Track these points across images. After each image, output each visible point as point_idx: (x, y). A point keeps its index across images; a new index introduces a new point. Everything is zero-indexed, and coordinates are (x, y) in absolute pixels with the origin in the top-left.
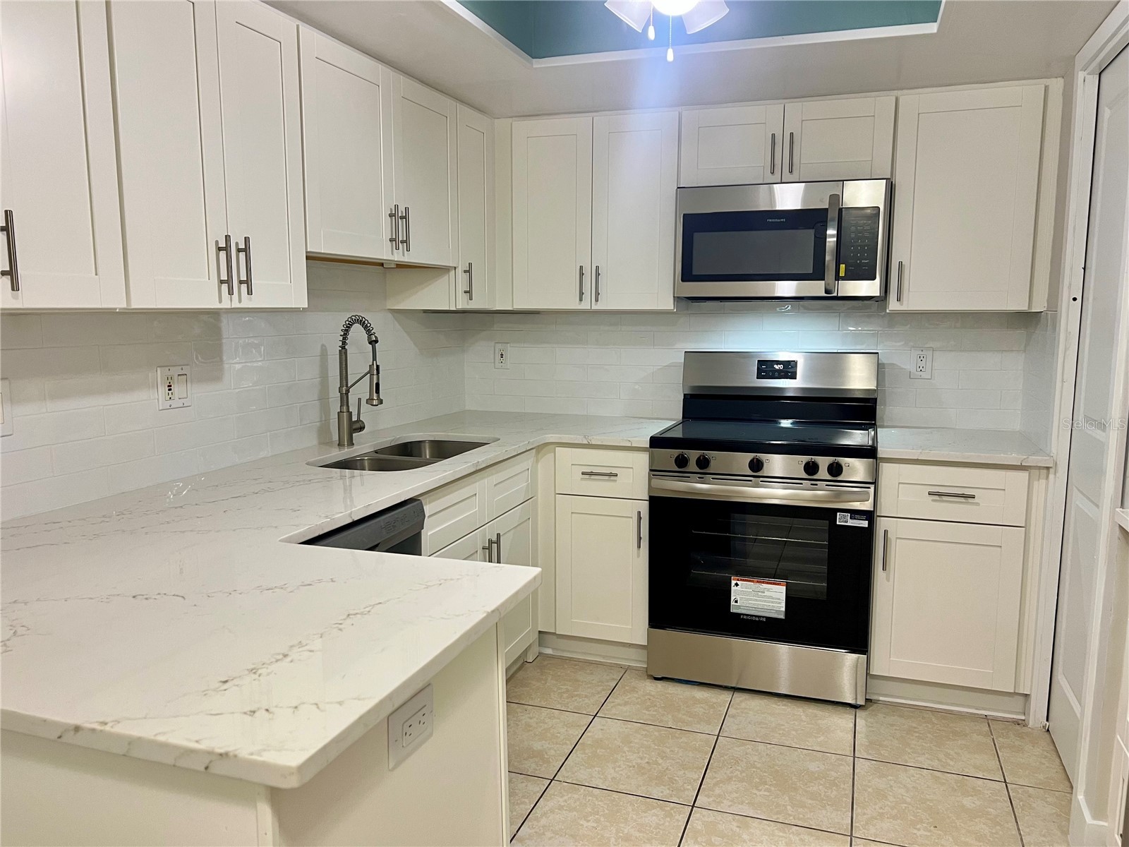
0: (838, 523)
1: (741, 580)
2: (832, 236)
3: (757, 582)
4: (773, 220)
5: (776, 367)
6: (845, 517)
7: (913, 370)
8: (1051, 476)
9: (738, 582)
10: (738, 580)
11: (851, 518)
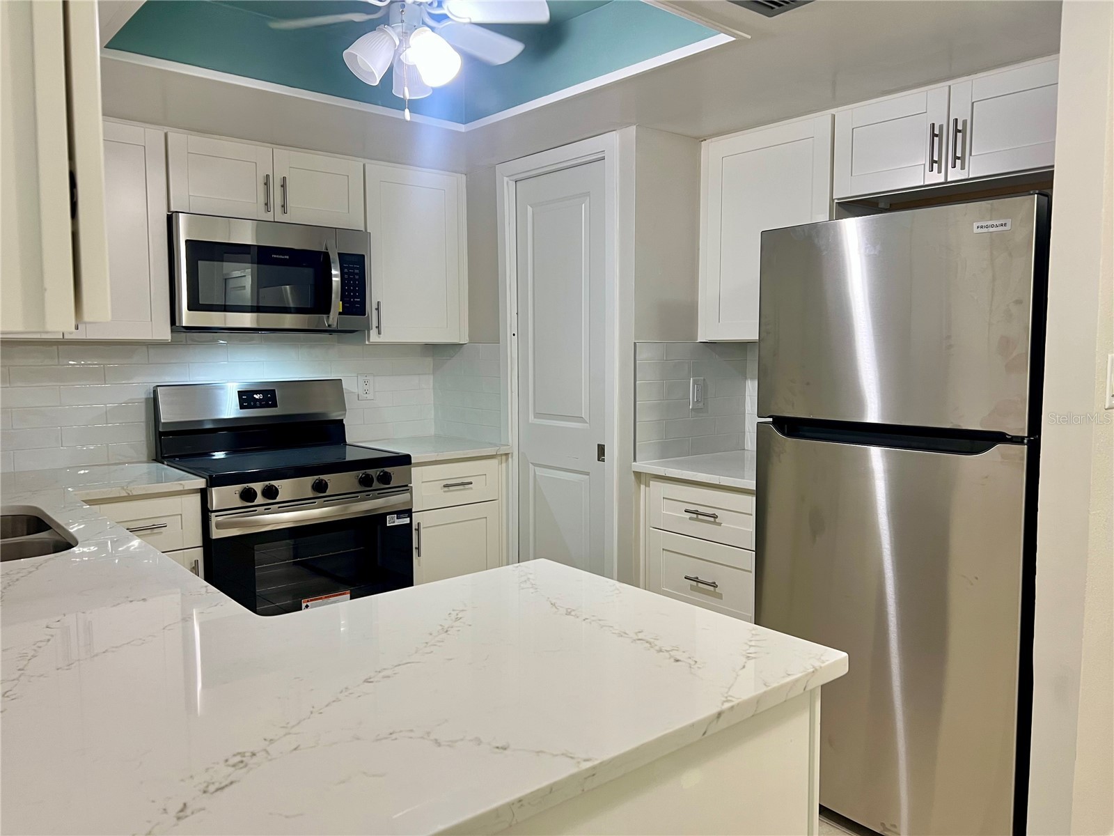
0: (388, 525)
1: (311, 600)
2: (336, 276)
3: (326, 598)
4: (277, 256)
5: (257, 396)
6: (393, 518)
7: (361, 392)
8: (510, 459)
9: (308, 604)
10: (308, 601)
11: (397, 518)
